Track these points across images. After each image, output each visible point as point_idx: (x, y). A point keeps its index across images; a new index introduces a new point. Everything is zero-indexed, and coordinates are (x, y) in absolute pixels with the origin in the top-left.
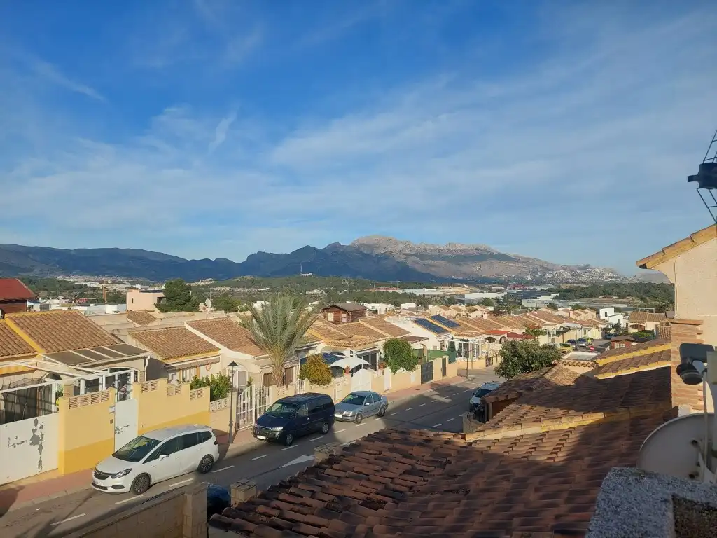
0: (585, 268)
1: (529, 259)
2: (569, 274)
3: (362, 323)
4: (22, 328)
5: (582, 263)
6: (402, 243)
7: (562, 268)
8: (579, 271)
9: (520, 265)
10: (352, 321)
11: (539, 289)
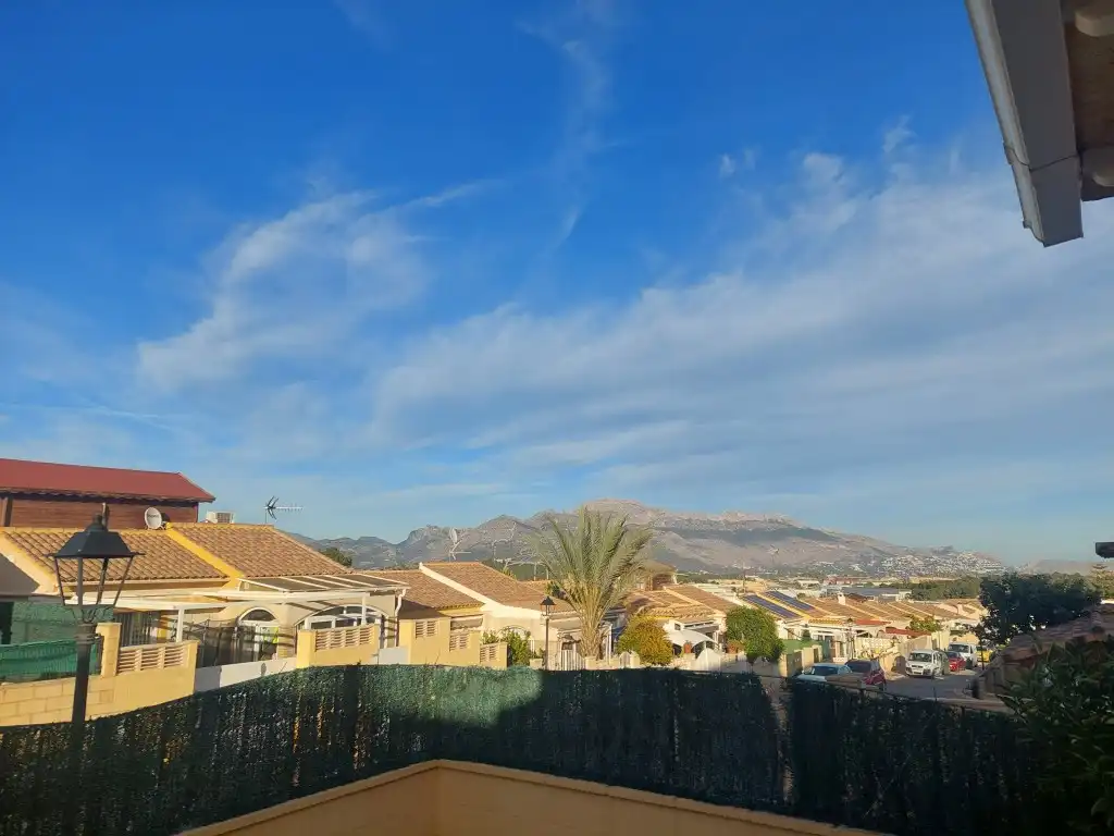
0: (946, 551)
1: (856, 537)
2: (920, 562)
3: (668, 591)
4: (198, 543)
5: (940, 545)
6: (652, 510)
7: (908, 552)
8: (935, 557)
9: (841, 546)
10: (654, 589)
11: (877, 584)
